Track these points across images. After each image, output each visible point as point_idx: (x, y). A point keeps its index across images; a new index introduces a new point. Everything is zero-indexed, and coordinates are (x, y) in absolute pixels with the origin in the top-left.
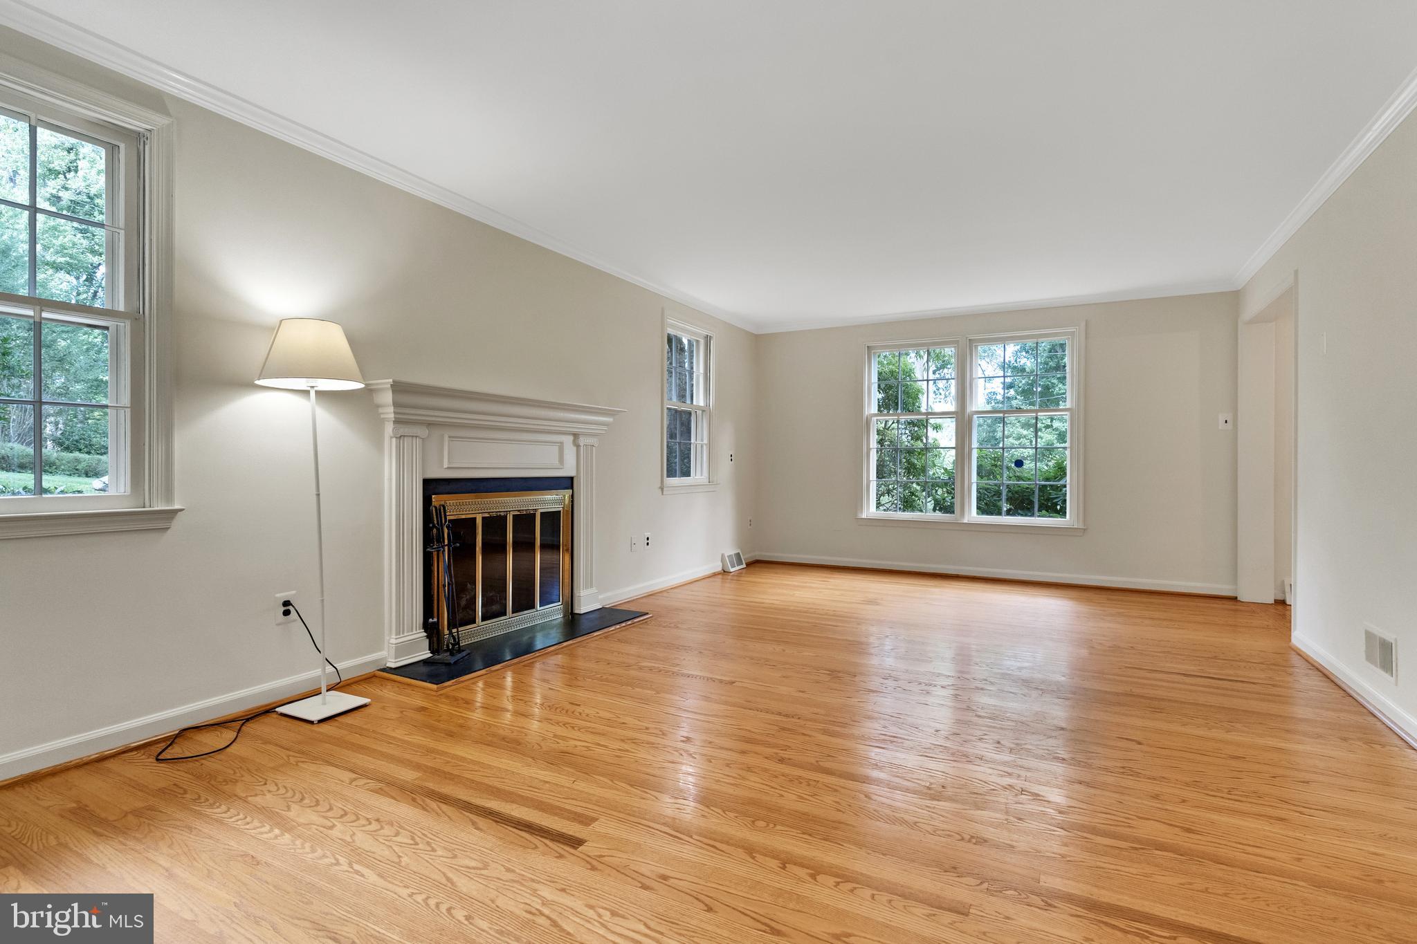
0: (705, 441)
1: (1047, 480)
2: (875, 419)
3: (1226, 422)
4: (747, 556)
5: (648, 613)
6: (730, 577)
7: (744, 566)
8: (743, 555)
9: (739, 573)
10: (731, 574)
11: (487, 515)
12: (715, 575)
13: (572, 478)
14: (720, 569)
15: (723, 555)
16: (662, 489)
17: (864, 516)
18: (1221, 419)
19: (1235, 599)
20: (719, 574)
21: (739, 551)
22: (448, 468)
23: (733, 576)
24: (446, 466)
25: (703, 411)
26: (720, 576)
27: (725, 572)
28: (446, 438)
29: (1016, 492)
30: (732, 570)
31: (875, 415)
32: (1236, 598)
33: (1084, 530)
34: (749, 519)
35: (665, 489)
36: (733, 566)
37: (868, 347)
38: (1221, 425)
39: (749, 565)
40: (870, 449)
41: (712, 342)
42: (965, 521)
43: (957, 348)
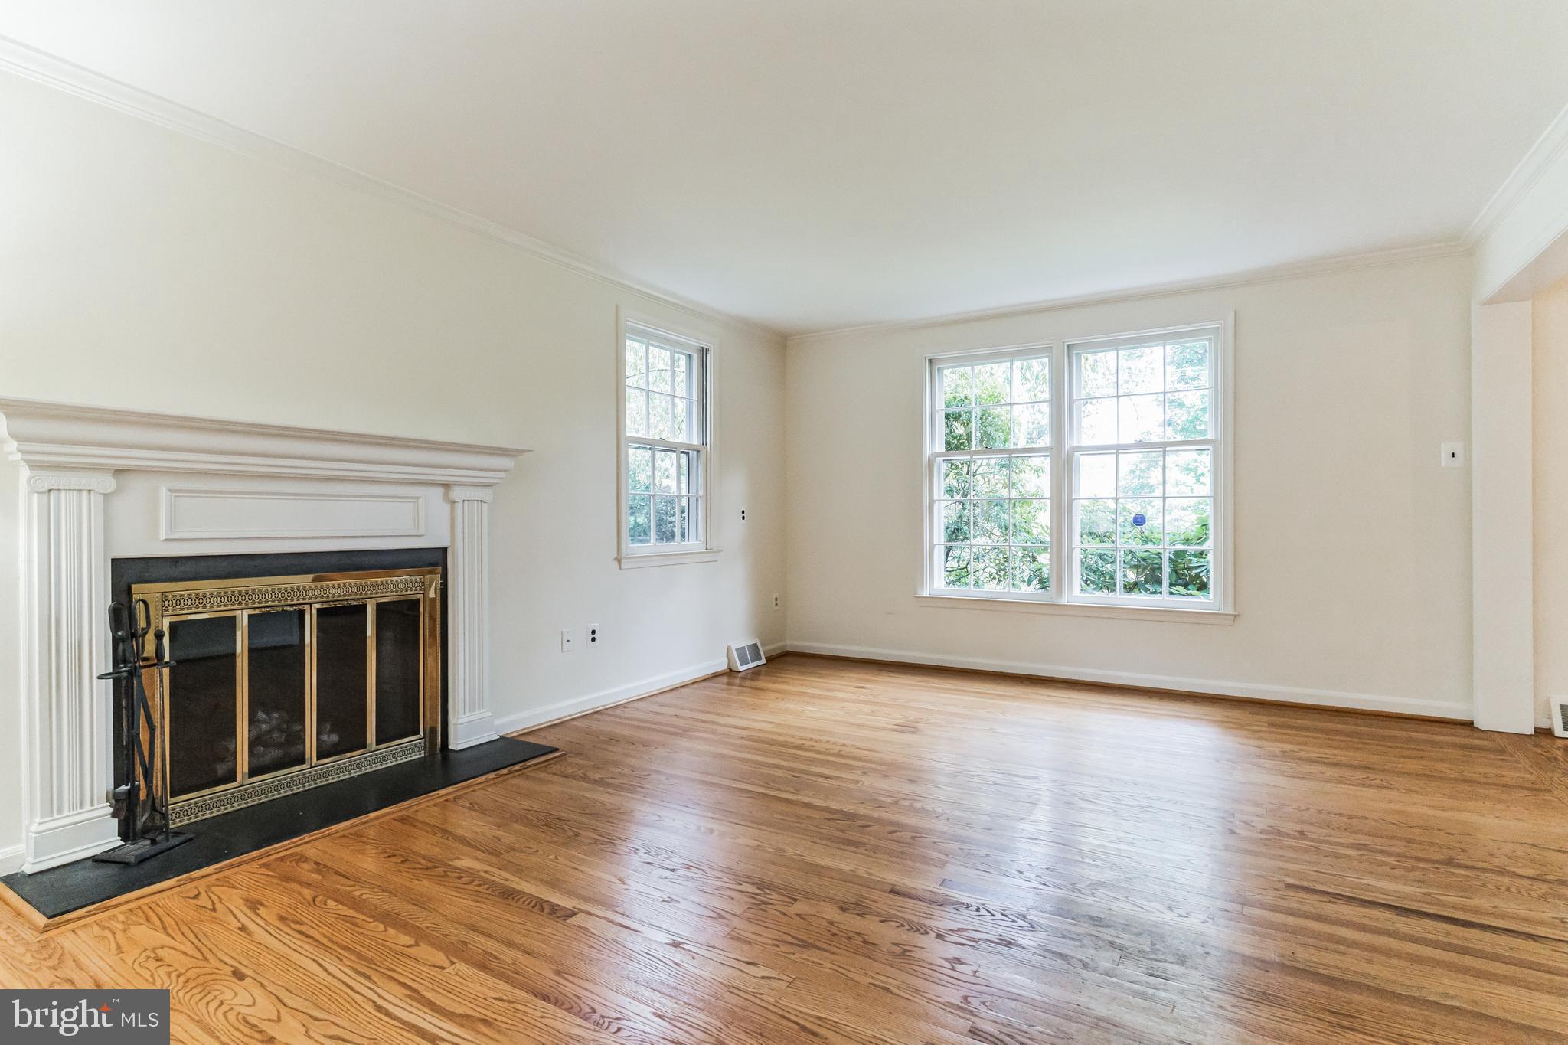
0: (701, 493)
1: (1187, 541)
2: (941, 459)
3: (1453, 455)
4: (768, 648)
5: (557, 750)
6: (737, 681)
7: (763, 661)
8: (762, 646)
9: (755, 673)
10: (740, 675)
11: (257, 612)
12: (714, 676)
13: (445, 550)
14: (724, 667)
15: (729, 649)
16: (619, 561)
17: (926, 593)
18: (1445, 450)
19: (1469, 725)
20: (721, 674)
21: (756, 641)
22: (166, 540)
23: (743, 678)
24: (163, 536)
25: (698, 452)
26: (725, 679)
27: (731, 672)
28: (163, 493)
29: (1144, 559)
30: (741, 668)
31: (941, 454)
32: (1472, 723)
33: (1235, 616)
34: (774, 597)
35: (623, 561)
36: (744, 662)
37: (930, 361)
38: (1445, 459)
39: (769, 660)
40: (934, 501)
41: (708, 356)
42: (1064, 601)
43: (1050, 358)
